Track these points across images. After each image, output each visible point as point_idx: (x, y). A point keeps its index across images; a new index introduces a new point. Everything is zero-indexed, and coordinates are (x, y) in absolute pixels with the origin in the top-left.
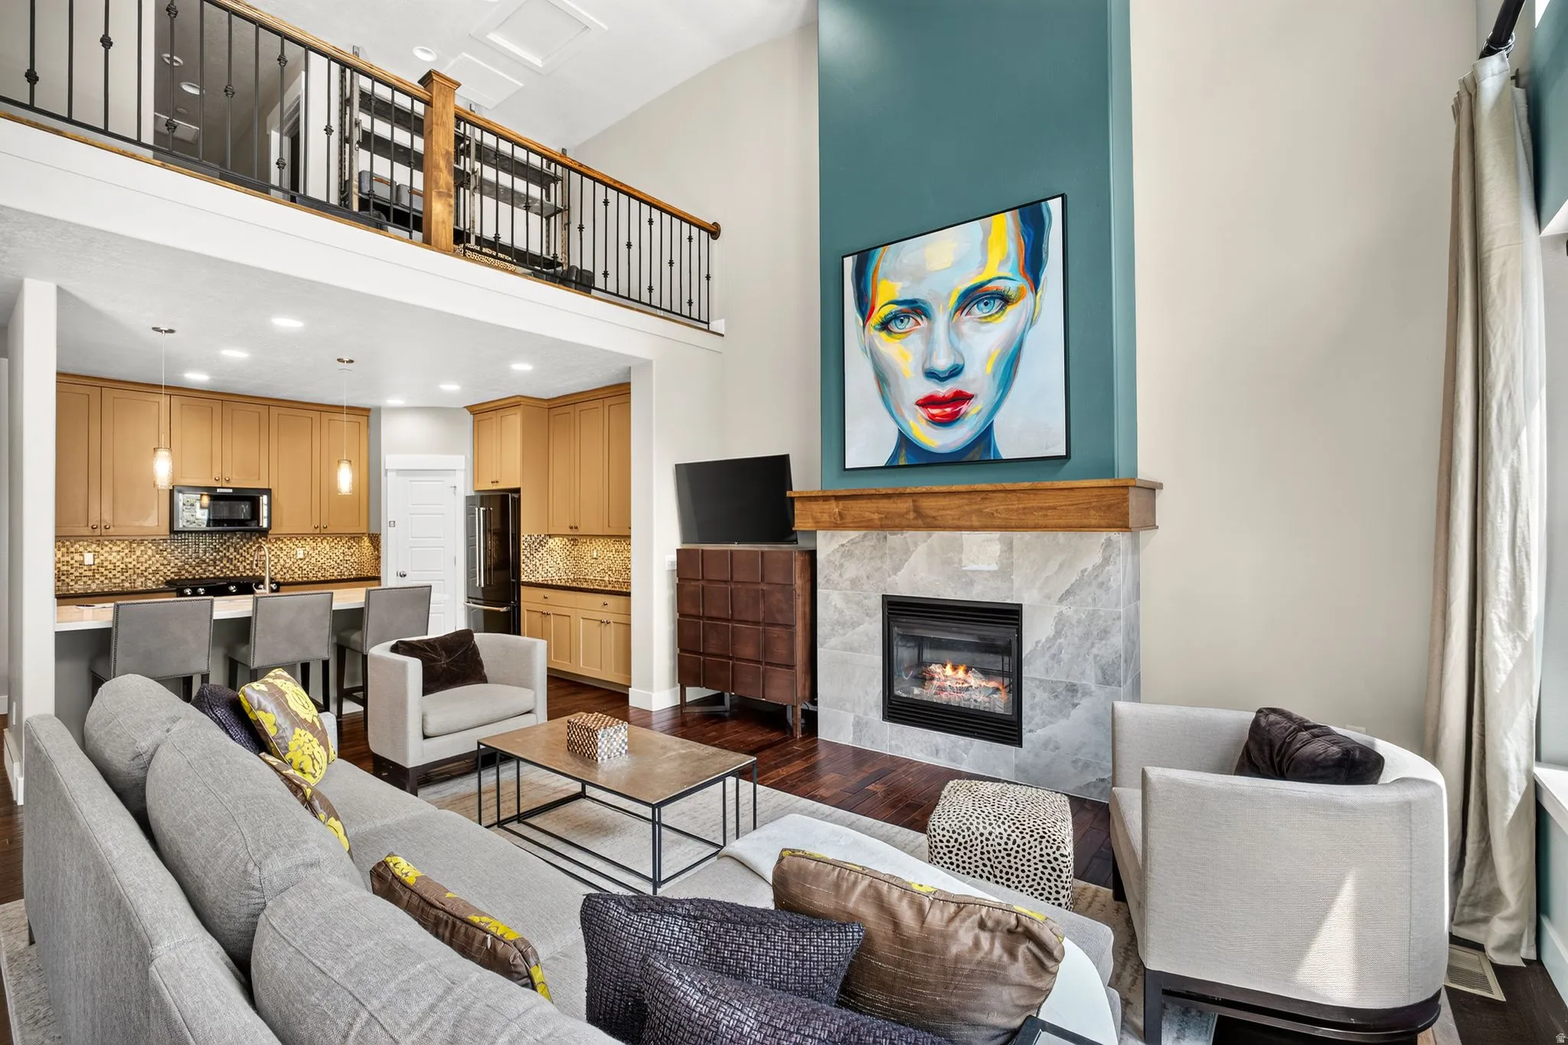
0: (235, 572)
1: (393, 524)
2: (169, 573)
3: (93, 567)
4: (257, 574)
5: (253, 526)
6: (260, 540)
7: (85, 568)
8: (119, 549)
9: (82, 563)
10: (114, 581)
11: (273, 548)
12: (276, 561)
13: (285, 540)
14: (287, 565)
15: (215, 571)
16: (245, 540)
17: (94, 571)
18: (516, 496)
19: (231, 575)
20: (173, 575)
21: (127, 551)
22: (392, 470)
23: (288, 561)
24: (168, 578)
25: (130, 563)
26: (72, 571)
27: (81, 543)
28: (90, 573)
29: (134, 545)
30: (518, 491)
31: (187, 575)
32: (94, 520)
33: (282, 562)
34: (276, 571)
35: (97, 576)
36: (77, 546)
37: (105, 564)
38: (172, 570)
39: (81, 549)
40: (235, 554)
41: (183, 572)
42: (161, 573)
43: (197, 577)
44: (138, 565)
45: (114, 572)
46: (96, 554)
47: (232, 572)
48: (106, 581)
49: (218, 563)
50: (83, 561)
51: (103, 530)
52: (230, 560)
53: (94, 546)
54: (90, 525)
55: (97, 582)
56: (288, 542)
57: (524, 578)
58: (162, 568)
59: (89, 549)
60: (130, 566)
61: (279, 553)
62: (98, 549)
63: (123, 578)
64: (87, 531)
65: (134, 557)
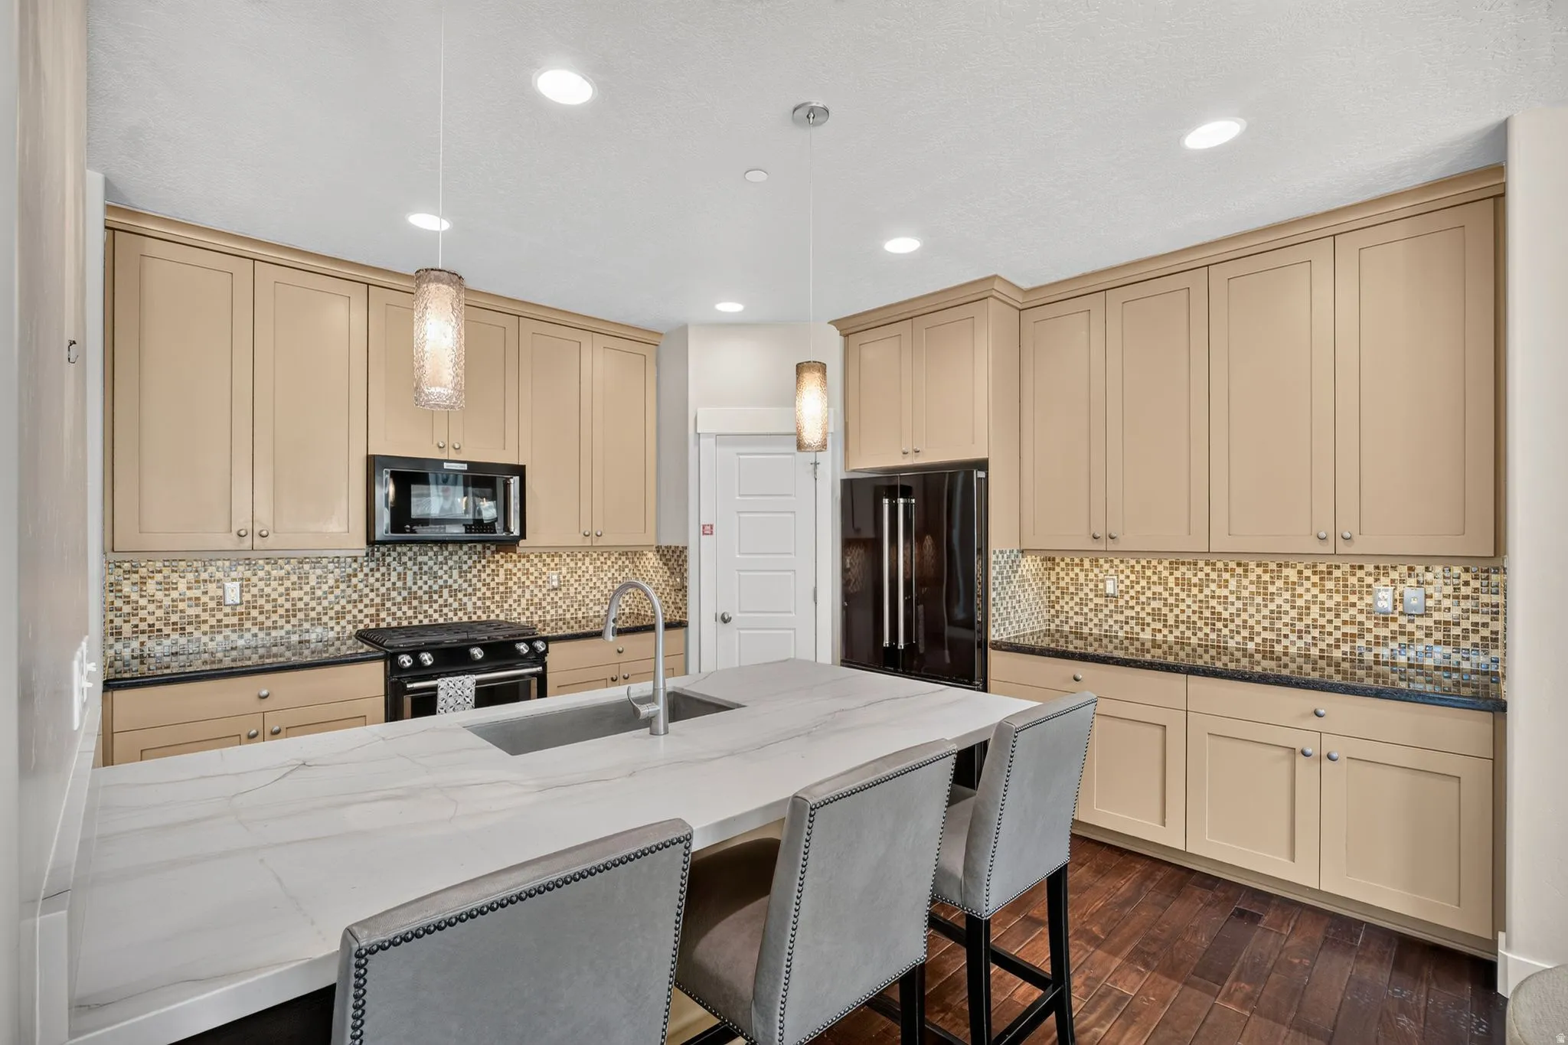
0: (460, 614)
1: (708, 530)
2: (360, 617)
3: (239, 609)
4: (493, 617)
5: (500, 533)
6: (497, 557)
7: (228, 610)
8: (282, 573)
9: (220, 602)
10: (274, 633)
11: (515, 570)
12: (519, 592)
13: (532, 557)
14: (536, 600)
15: (431, 612)
16: (475, 557)
17: (243, 615)
18: (982, 475)
19: (456, 619)
20: (367, 621)
21: (294, 578)
22: (709, 435)
23: (536, 591)
24: (361, 627)
25: (301, 599)
26: (204, 616)
27: (220, 563)
28: (235, 620)
29: (306, 567)
30: (983, 465)
31: (389, 619)
32: (242, 522)
33: (528, 595)
34: (519, 610)
35: (248, 625)
36: (211, 569)
37: (261, 601)
38: (366, 611)
39: (219, 575)
40: (460, 581)
41: (383, 615)
42: (349, 617)
43: (405, 623)
44: (313, 604)
45: (275, 617)
46: (245, 584)
47: (456, 614)
48: (261, 635)
49: (435, 597)
50: (223, 597)
51: (256, 539)
52: (453, 593)
53: (241, 568)
54: (235, 529)
55: (248, 636)
56: (536, 561)
57: (994, 635)
58: (349, 607)
59: (234, 575)
60: (300, 605)
61: (523, 579)
62: (248, 574)
63: (288, 627)
64: (229, 542)
65: (307, 588)
